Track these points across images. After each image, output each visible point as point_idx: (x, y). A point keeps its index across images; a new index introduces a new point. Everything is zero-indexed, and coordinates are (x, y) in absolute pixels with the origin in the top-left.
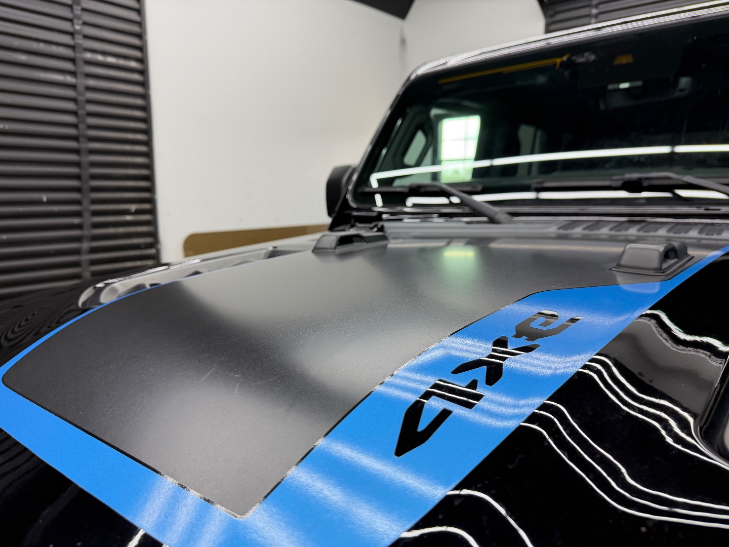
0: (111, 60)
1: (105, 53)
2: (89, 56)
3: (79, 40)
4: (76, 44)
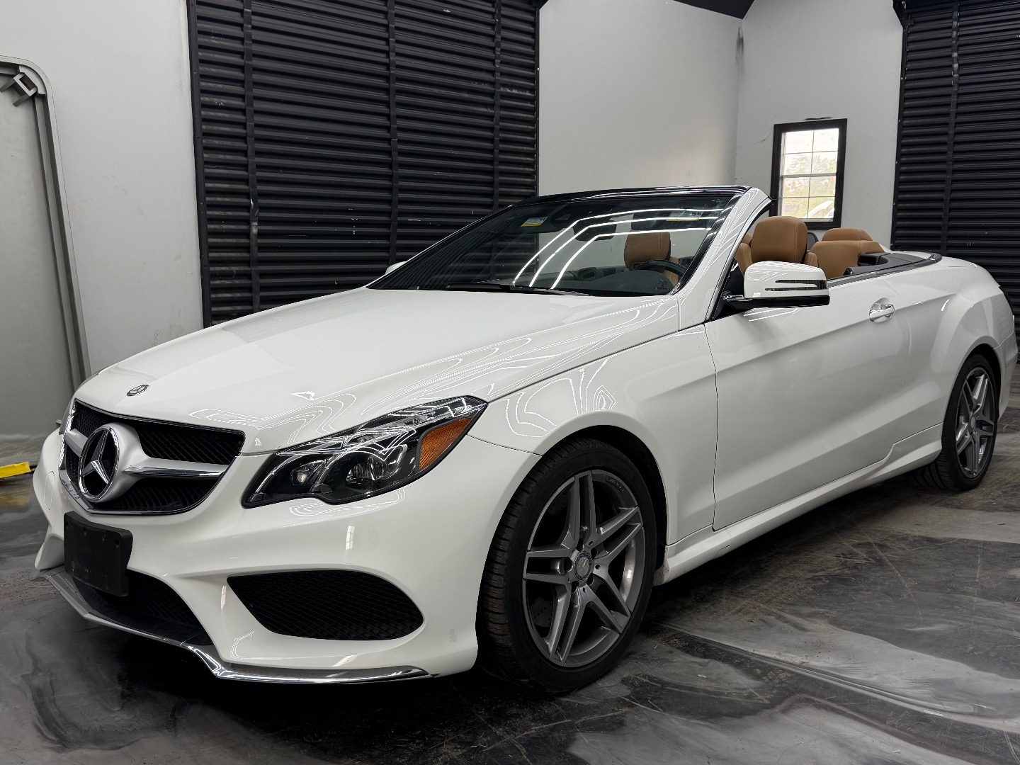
0: (515, 91)
1: (512, 86)
2: (502, 89)
3: (498, 77)
4: (495, 79)
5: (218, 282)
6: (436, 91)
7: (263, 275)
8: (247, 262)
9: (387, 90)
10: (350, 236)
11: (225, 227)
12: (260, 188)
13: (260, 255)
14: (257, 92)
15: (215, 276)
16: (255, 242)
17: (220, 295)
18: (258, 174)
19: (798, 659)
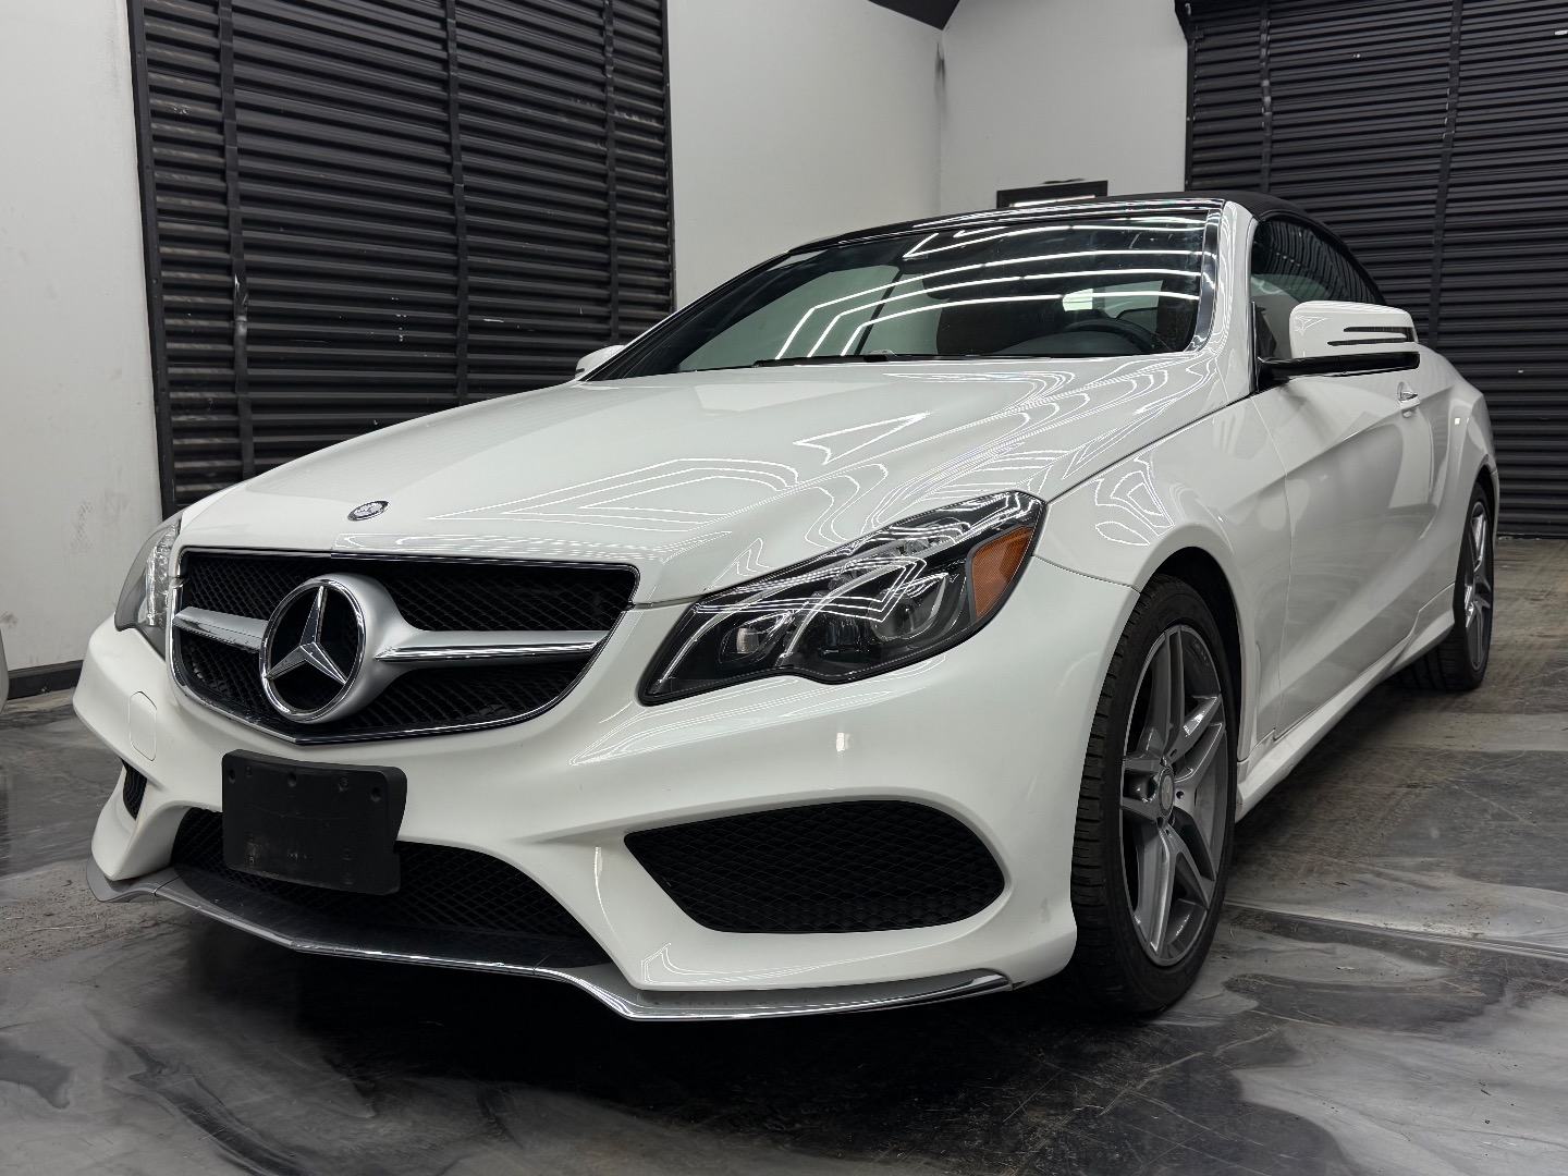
0: (635, 118)
1: (631, 110)
2: (617, 114)
3: (611, 94)
4: (607, 97)
5: (183, 418)
6: (519, 109)
7: (258, 407)
8: (228, 385)
9: (444, 104)
10: (393, 344)
11: (192, 322)
12: (251, 257)
13: (252, 372)
14: (243, 95)
15: (179, 407)
16: (243, 350)
17: (187, 441)
18: (246, 233)
19: (1465, 931)
